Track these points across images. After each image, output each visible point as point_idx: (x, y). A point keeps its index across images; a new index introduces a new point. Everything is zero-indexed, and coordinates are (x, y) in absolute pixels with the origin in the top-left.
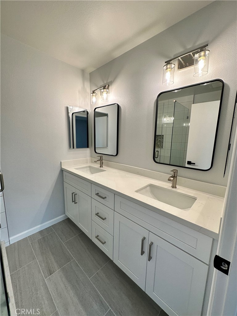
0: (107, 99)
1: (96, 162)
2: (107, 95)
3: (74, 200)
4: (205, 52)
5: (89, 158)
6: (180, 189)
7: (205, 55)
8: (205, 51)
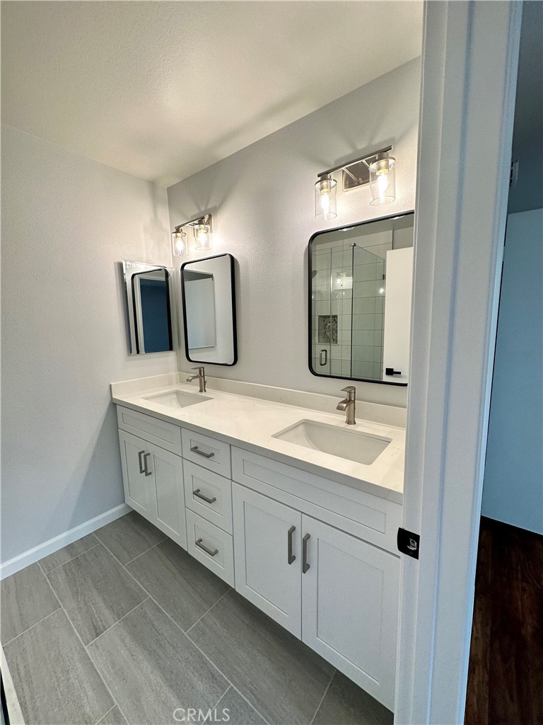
0: (207, 245)
1: (190, 381)
2: (208, 237)
3: (143, 469)
4: (387, 161)
5: (174, 374)
6: (362, 426)
7: (387, 166)
8: (387, 158)
